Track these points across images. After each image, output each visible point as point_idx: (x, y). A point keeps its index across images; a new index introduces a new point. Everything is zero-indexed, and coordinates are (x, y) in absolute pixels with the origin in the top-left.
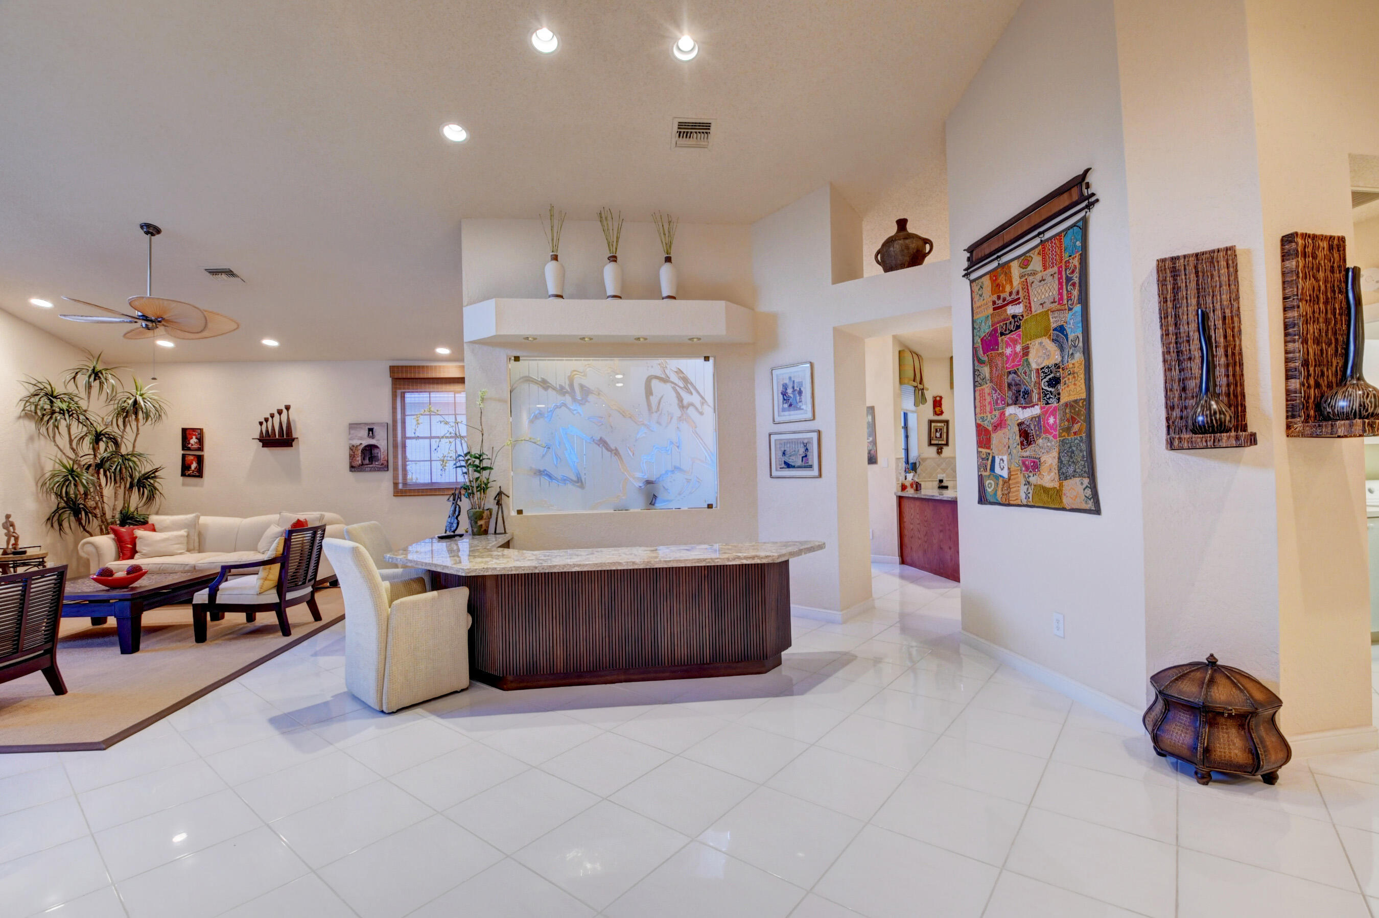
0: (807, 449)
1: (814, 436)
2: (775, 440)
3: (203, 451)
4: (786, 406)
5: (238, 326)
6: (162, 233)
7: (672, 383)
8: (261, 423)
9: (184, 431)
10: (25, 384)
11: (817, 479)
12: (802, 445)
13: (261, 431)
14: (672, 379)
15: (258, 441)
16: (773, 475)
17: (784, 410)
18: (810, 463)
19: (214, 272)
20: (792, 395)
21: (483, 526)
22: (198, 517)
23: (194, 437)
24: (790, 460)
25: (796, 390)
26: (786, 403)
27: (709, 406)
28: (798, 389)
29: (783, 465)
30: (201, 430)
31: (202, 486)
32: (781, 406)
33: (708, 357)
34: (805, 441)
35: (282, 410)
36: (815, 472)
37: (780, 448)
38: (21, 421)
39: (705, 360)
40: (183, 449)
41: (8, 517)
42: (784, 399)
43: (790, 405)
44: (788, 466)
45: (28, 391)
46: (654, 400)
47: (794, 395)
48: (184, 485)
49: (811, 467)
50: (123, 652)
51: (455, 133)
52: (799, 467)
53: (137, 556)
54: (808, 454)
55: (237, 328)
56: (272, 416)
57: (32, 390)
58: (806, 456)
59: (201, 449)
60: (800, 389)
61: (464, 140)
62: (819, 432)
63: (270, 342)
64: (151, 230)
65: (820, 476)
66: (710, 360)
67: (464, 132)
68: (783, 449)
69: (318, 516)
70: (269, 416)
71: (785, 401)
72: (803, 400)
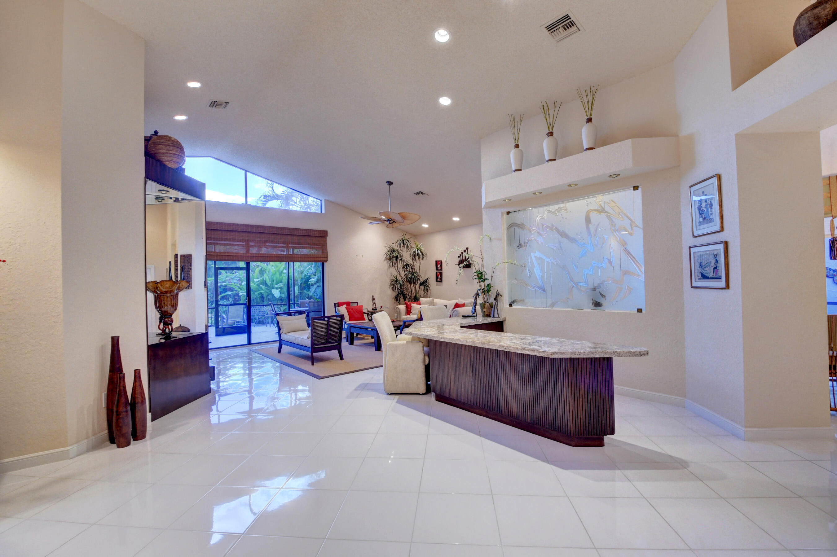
0: (717, 260)
1: (721, 247)
2: (694, 253)
3: (442, 270)
4: (701, 219)
5: (420, 216)
6: (393, 184)
7: (607, 212)
8: (459, 257)
9: (436, 261)
10: (387, 248)
11: (724, 291)
12: (713, 257)
13: (459, 260)
14: (606, 210)
15: (458, 265)
16: (693, 285)
17: (701, 223)
18: (720, 275)
19: (417, 194)
20: (705, 209)
21: (486, 312)
22: (433, 300)
23: (439, 264)
24: (705, 272)
25: (708, 203)
26: (701, 218)
27: (638, 227)
28: (710, 202)
29: (700, 277)
30: (441, 261)
31: (442, 286)
32: (698, 221)
33: (637, 187)
34: (715, 253)
35: (466, 250)
36: (723, 284)
37: (697, 260)
38: (386, 261)
39: (634, 190)
40: (436, 270)
41: (373, 296)
42: (700, 214)
43: (704, 219)
44: (704, 277)
45: (387, 249)
46: (592, 227)
47: (707, 209)
48: (437, 285)
49: (720, 278)
50: (376, 350)
51: (445, 101)
52: (712, 278)
53: (411, 314)
54: (718, 265)
55: (420, 218)
56: (462, 253)
57: (389, 249)
58: (716, 267)
59: (441, 269)
60: (711, 202)
61: (451, 103)
62: (726, 244)
63: (456, 219)
64: (390, 183)
65: (728, 287)
66: (639, 189)
67: (449, 99)
68: (700, 261)
69: (470, 301)
70: (461, 254)
71: (700, 216)
72: (713, 213)
